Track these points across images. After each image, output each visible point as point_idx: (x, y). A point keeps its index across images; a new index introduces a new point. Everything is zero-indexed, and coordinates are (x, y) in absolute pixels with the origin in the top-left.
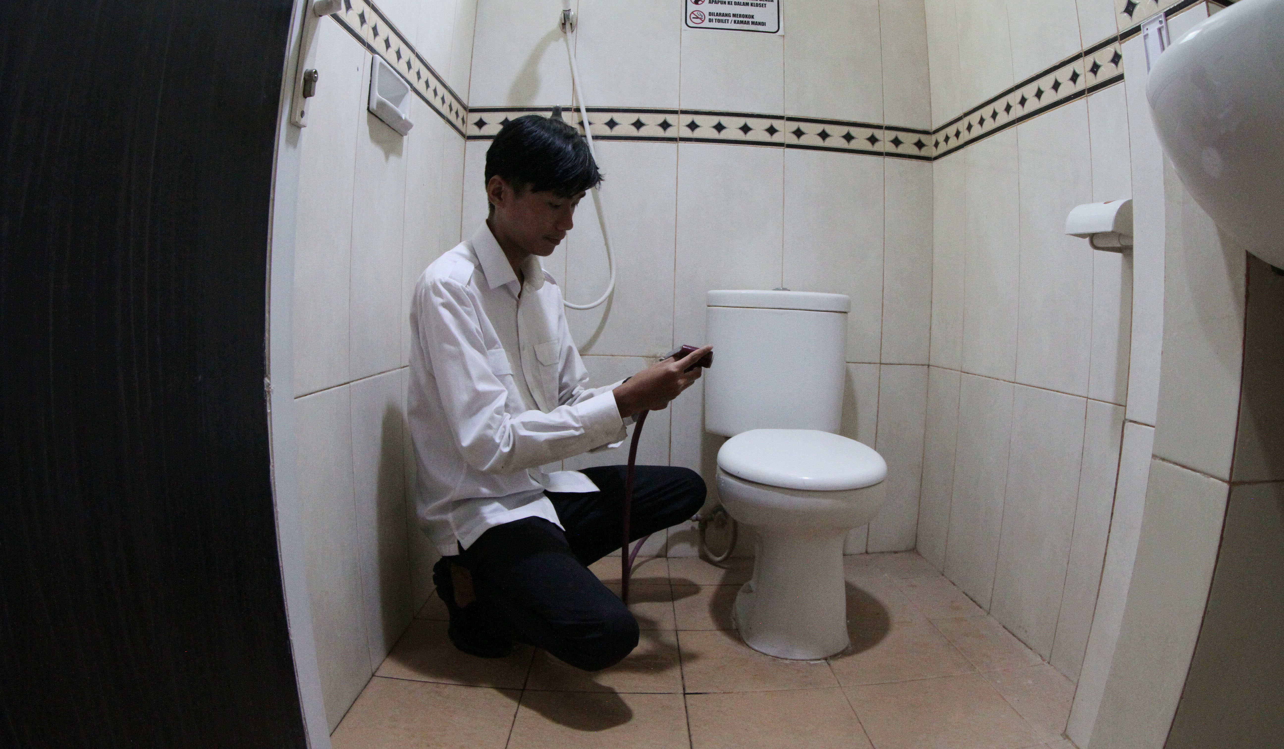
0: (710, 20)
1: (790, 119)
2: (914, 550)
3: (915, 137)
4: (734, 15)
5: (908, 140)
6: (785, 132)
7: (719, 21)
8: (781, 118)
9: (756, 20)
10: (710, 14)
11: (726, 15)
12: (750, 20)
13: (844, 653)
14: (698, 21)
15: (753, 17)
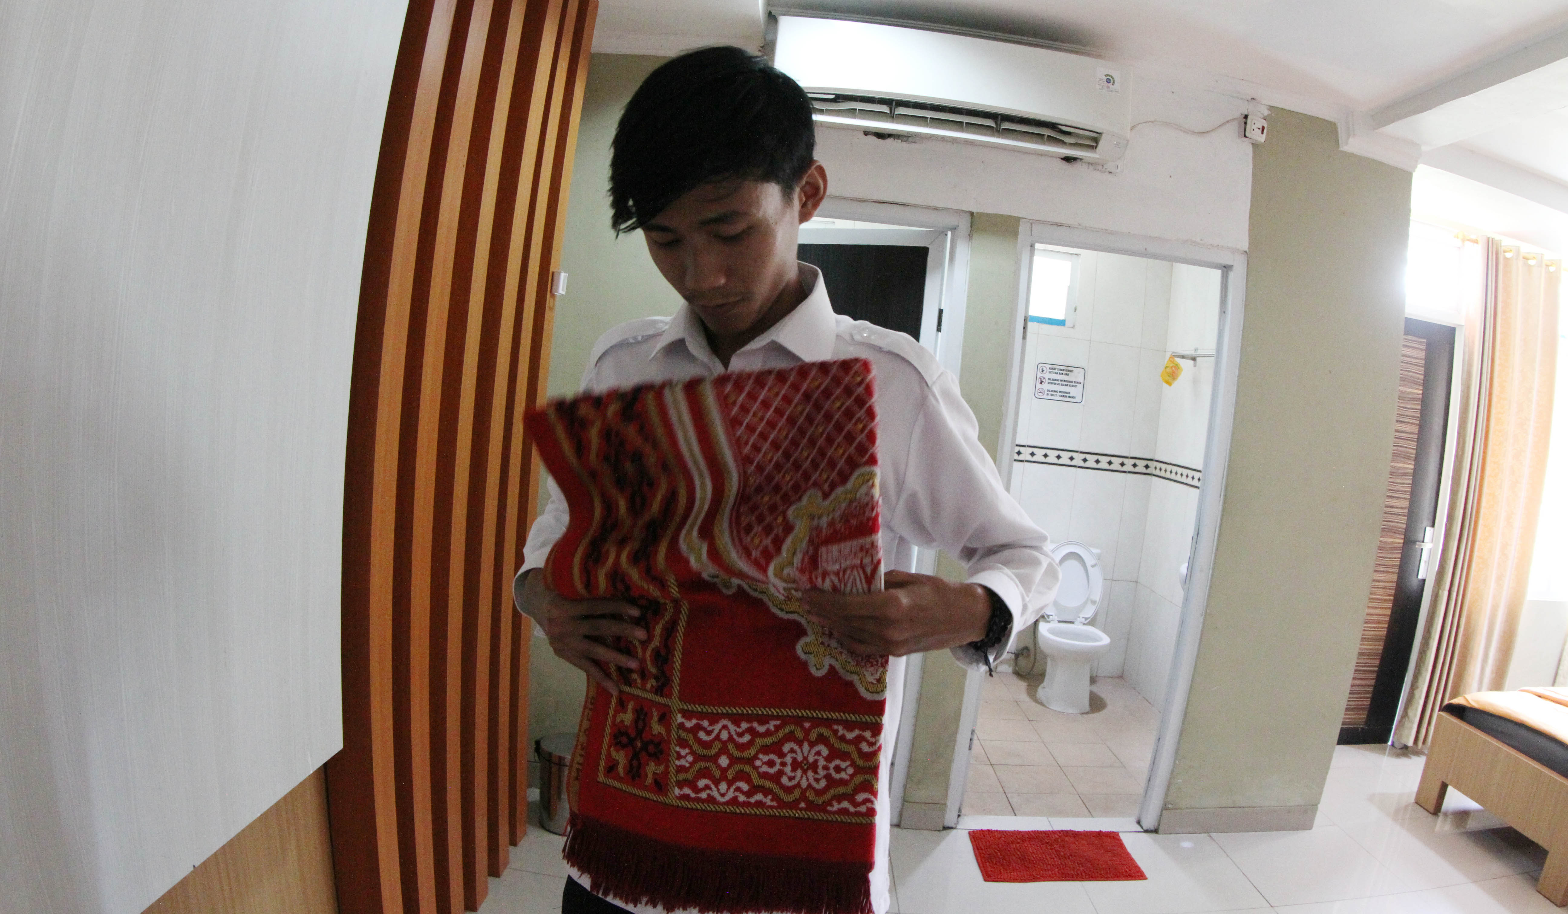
0: (1047, 394)
1: (1081, 453)
2: (1121, 677)
3: (1145, 463)
4: (1060, 392)
5: (1141, 464)
6: (1078, 460)
7: (1052, 395)
8: (1077, 452)
9: (1071, 395)
10: (1048, 391)
11: (1056, 392)
12: (1068, 395)
13: (1087, 713)
14: (1040, 394)
15: (1069, 393)
